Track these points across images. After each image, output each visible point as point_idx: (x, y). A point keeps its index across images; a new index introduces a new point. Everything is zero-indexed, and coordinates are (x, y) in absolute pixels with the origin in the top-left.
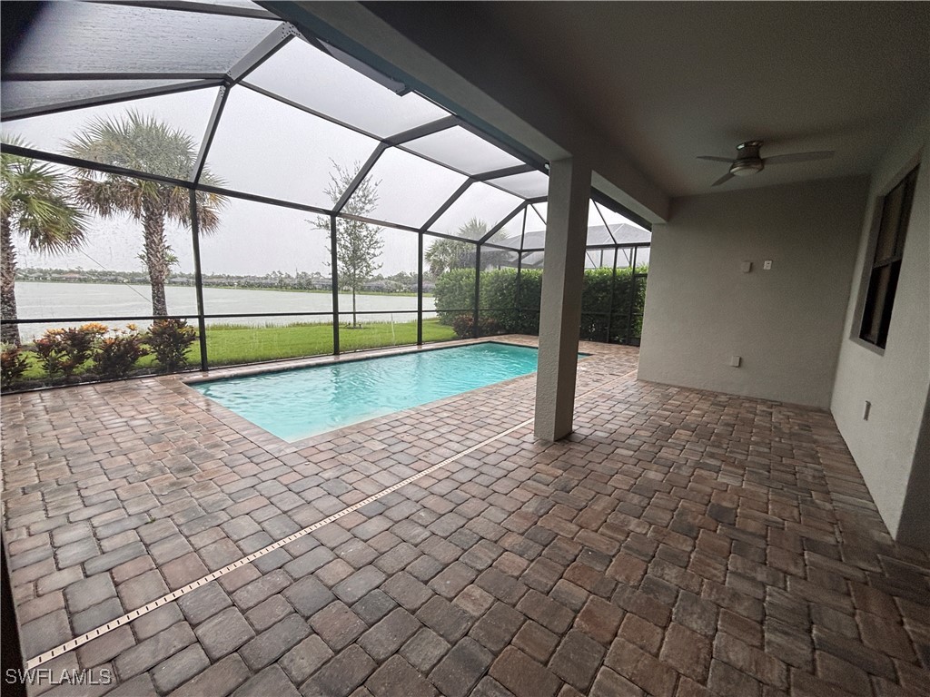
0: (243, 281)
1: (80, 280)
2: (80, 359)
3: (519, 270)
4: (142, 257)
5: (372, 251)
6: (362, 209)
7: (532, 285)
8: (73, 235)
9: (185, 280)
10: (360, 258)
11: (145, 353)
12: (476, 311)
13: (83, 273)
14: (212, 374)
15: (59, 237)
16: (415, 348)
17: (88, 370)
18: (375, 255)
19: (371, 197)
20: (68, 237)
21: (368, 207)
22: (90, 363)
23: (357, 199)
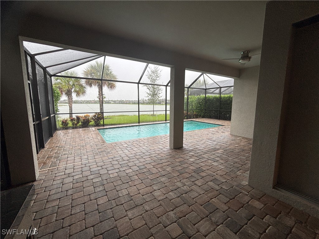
0: (133, 102)
1: (95, 103)
2: (78, 123)
3: (206, 96)
4: (98, 97)
5: (159, 92)
6: (156, 79)
7: (210, 101)
8: (84, 92)
9: (118, 102)
10: (155, 94)
11: (91, 122)
12: (187, 110)
13: (95, 101)
14: (105, 127)
15: (81, 94)
16: (165, 122)
17: (80, 125)
18: (160, 93)
19: (159, 75)
20: (83, 93)
21: (158, 79)
22: (80, 123)
23: (155, 76)
